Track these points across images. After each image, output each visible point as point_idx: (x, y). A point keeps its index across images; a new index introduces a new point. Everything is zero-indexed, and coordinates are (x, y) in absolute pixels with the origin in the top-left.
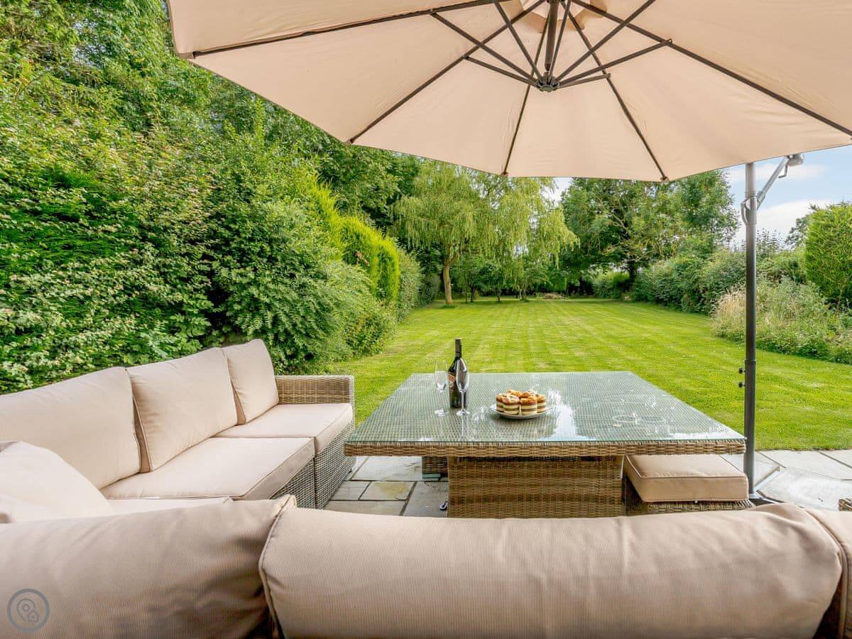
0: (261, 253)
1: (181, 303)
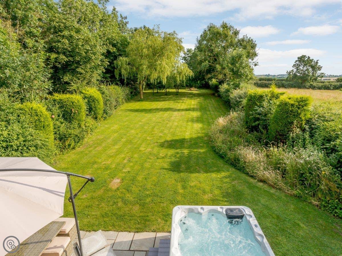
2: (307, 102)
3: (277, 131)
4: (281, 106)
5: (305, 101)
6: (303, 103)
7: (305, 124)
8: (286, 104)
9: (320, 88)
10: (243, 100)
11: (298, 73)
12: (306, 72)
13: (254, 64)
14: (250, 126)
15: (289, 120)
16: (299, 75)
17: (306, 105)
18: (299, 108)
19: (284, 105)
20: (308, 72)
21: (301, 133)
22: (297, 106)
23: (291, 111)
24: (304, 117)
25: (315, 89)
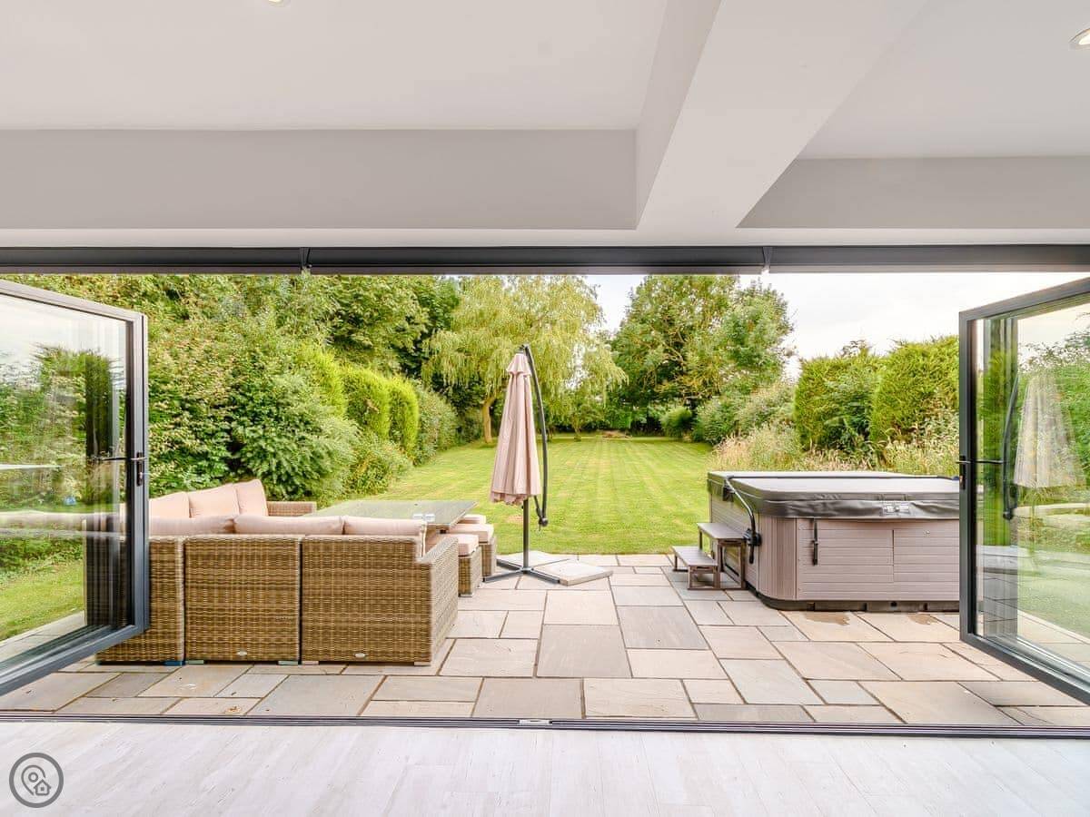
0: (270, 413)
1: (207, 453)
3: (894, 424)
13: (785, 351)
15: (922, 390)
23: (922, 368)
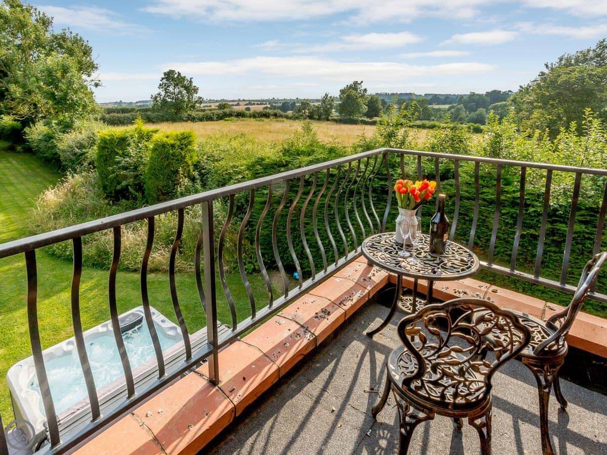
2: (191, 139)
3: (158, 190)
4: (156, 149)
5: (187, 137)
6: (185, 141)
7: (194, 171)
8: (164, 146)
9: (201, 120)
10: (87, 150)
11: (169, 98)
12: (179, 96)
13: (93, 83)
14: (111, 193)
15: (172, 169)
16: (169, 100)
17: (190, 143)
18: (182, 149)
19: (161, 148)
20: (182, 97)
21: (190, 184)
22: (178, 146)
23: (172, 155)
24: (190, 160)
25: (196, 121)
